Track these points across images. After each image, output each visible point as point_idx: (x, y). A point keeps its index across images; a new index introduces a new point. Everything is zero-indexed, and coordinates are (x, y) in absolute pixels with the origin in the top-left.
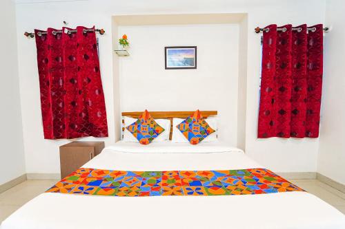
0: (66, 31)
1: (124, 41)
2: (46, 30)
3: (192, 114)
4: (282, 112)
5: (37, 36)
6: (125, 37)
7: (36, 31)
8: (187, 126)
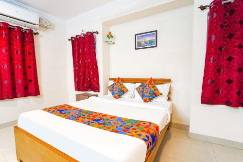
0: (82, 36)
1: (110, 35)
2: (75, 36)
3: (146, 80)
4: (229, 81)
5: (72, 40)
6: (110, 33)
7: (72, 38)
8: (141, 88)
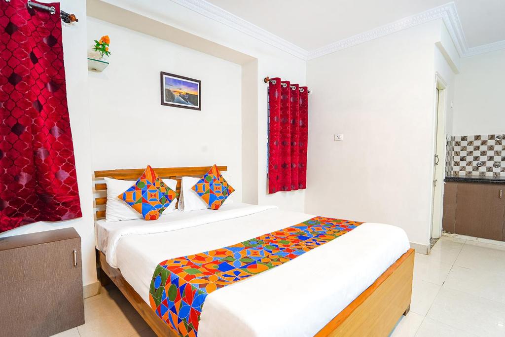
6: (105, 40)
8: (207, 185)
